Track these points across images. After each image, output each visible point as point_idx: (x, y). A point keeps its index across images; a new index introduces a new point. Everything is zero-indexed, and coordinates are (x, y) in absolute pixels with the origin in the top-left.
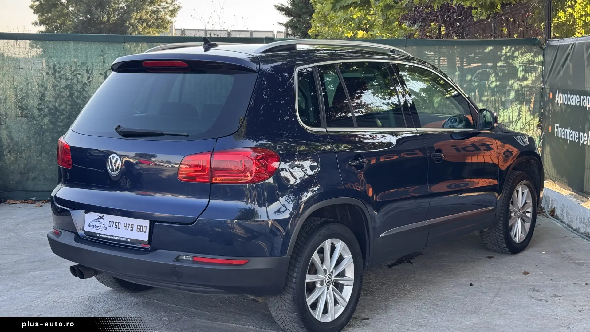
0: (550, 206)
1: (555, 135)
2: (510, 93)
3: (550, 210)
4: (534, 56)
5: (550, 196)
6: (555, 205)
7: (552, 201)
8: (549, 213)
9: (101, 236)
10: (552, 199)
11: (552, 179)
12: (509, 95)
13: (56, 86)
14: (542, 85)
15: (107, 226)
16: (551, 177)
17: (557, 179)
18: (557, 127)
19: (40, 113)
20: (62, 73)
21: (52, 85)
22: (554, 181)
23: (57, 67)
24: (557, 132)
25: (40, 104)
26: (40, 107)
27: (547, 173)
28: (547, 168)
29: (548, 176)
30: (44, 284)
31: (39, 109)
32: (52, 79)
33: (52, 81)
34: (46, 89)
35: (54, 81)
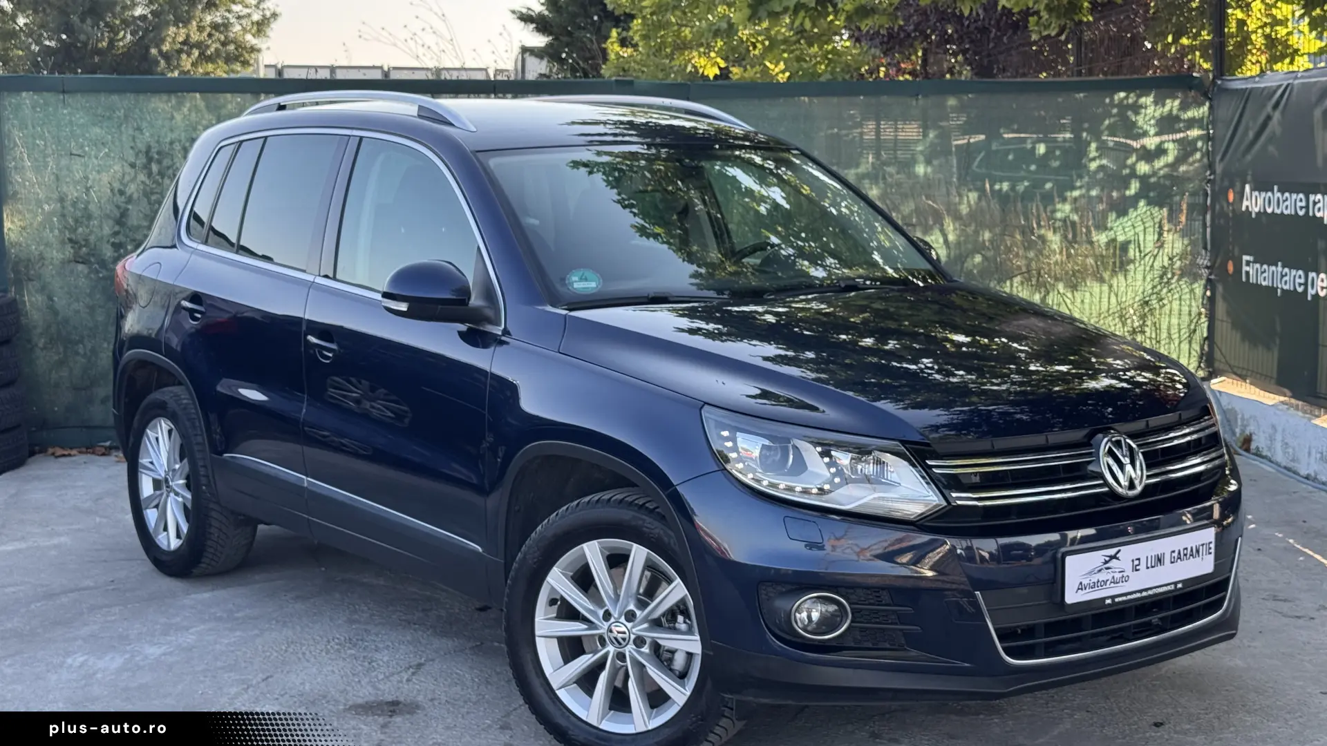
0: (1238, 431)
1: (1244, 279)
2: (1130, 183)
3: (1242, 439)
4: (1184, 107)
5: (1238, 411)
6: (1251, 429)
7: (1243, 419)
8: (1239, 444)
10: (1243, 415)
11: (1239, 372)
12: (1127, 187)
14: (1208, 173)
16: (1235, 370)
17: (1249, 373)
18: (1248, 263)
19: (116, 255)
20: (166, 162)
21: (144, 190)
22: (1243, 378)
23: (154, 150)
24: (1248, 273)
25: (116, 234)
26: (117, 241)
27: (1223, 360)
28: (1223, 351)
29: (1227, 368)
30: (237, 619)
31: (113, 244)
32: (142, 177)
33: (142, 182)
34: (130, 200)
35: (148, 182)
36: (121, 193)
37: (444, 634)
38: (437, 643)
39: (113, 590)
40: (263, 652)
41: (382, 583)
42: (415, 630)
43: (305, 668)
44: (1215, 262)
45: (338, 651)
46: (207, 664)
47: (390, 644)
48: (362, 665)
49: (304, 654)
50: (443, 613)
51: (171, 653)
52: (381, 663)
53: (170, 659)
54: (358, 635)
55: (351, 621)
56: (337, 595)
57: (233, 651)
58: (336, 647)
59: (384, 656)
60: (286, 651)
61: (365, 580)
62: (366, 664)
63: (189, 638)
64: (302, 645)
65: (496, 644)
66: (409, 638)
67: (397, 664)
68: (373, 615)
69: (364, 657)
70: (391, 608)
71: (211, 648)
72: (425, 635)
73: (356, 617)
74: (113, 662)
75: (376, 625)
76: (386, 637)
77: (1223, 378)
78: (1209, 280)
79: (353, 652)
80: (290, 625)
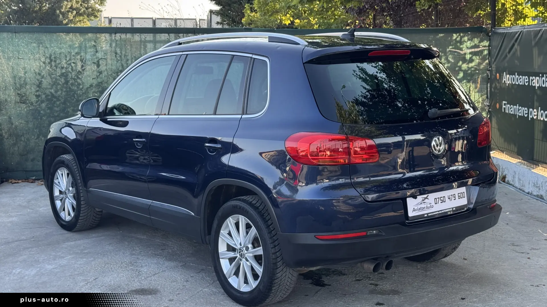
0: (500, 173)
1: (503, 111)
2: (459, 73)
3: (502, 177)
5: (501, 165)
6: (505, 173)
7: (502, 169)
8: (501, 179)
9: (429, 215)
10: (502, 167)
11: (501, 149)
13: (52, 74)
14: (489, 67)
15: (433, 204)
16: (499, 148)
17: (505, 150)
18: (505, 104)
19: (37, 100)
20: (58, 62)
21: (49, 73)
22: (503, 151)
23: (53, 57)
24: (505, 108)
25: (37, 91)
26: (38, 94)
27: (495, 144)
28: (495, 140)
29: (496, 147)
30: (84, 253)
31: (36, 96)
32: (48, 68)
33: (48, 70)
34: (43, 77)
35: (50, 70)
36: (39, 74)
37: (170, 260)
38: (167, 263)
39: (34, 240)
40: (95, 267)
41: (145, 237)
42: (158, 258)
43: (112, 274)
44: (491, 103)
45: (126, 267)
46: (71, 273)
47: (147, 264)
48: (135, 273)
49: (111, 268)
50: (170, 251)
51: (55, 268)
52: (143, 272)
53: (56, 271)
54: (134, 260)
55: (132, 254)
56: (127, 243)
57: (82, 267)
58: (125, 265)
59: (144, 269)
60: (104, 267)
61: (138, 237)
62: (137, 273)
63: (64, 262)
64: (111, 264)
65: (192, 264)
66: (155, 262)
67: (150, 273)
68: (141, 252)
69: (136, 270)
70: (149, 249)
71: (73, 266)
72: (162, 260)
73: (134, 252)
74: (32, 272)
75: (142, 256)
76: (146, 261)
77: (494, 152)
78: (489, 111)
79: (132, 267)
80: (106, 256)
